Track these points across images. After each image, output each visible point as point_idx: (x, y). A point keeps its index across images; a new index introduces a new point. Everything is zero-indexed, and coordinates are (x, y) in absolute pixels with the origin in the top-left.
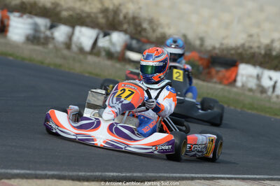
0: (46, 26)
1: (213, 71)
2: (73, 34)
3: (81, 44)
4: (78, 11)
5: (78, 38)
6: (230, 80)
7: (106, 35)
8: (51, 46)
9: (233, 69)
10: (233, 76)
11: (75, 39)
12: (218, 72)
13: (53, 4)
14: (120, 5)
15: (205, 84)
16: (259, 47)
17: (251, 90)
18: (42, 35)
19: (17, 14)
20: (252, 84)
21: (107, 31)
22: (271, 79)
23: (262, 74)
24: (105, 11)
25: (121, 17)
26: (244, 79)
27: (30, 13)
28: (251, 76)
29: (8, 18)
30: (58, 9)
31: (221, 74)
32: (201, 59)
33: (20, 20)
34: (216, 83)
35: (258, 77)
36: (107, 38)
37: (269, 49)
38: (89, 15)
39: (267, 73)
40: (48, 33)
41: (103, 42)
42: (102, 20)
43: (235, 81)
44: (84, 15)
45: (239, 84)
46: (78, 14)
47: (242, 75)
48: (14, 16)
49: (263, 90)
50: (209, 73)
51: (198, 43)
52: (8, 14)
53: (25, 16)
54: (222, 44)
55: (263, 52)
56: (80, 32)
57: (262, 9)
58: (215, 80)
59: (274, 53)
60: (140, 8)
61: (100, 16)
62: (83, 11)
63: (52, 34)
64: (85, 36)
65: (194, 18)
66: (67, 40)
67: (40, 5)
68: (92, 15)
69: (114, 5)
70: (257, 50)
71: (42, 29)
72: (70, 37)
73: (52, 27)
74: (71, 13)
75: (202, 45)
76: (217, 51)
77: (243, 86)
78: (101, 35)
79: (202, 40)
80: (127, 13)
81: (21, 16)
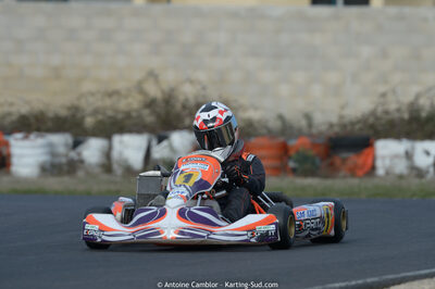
0: (66, 145)
1: (337, 160)
2: (110, 148)
3: (126, 161)
4: (110, 113)
5: (121, 153)
6: (366, 169)
7: (161, 139)
8: (81, 174)
9: (367, 151)
10: (370, 162)
11: (115, 154)
12: (344, 160)
13: (69, 108)
14: (172, 90)
15: (329, 182)
16: (398, 110)
17: (401, 177)
18: (64, 160)
19: (19, 135)
20: (401, 167)
21: (162, 133)
22: (428, 153)
23: (413, 148)
24: (150, 104)
25: (178, 107)
26: (387, 162)
27: (38, 130)
28: (396, 156)
29: (7, 144)
30: (79, 115)
31: (350, 163)
32: (314, 145)
33: (26, 143)
34: (345, 177)
35: (409, 155)
36: (165, 143)
37: (414, 110)
38: (128, 115)
39: (421, 146)
40: (73, 154)
41: (160, 152)
42: (149, 118)
43: (373, 168)
44: (120, 116)
45: (380, 171)
46: (110, 117)
47: (383, 158)
48: (16, 139)
49: (419, 173)
50: (332, 164)
51: (304, 123)
52: (6, 138)
53: (32, 136)
54: (341, 117)
55: (406, 116)
56: (121, 142)
57: (384, 55)
58: (342, 173)
59: (424, 114)
60: (204, 88)
61: (146, 112)
62: (117, 111)
63: (79, 154)
64: (130, 148)
65: (284, 90)
66: (104, 160)
67: (51, 115)
68: (134, 114)
69: (163, 92)
70: (396, 115)
71: (62, 150)
72: (108, 154)
73: (76, 144)
74: (100, 117)
75: (310, 125)
76: (336, 129)
77: (387, 173)
78: (154, 142)
79: (308, 117)
80: (187, 100)
81: (26, 138)
